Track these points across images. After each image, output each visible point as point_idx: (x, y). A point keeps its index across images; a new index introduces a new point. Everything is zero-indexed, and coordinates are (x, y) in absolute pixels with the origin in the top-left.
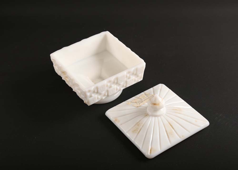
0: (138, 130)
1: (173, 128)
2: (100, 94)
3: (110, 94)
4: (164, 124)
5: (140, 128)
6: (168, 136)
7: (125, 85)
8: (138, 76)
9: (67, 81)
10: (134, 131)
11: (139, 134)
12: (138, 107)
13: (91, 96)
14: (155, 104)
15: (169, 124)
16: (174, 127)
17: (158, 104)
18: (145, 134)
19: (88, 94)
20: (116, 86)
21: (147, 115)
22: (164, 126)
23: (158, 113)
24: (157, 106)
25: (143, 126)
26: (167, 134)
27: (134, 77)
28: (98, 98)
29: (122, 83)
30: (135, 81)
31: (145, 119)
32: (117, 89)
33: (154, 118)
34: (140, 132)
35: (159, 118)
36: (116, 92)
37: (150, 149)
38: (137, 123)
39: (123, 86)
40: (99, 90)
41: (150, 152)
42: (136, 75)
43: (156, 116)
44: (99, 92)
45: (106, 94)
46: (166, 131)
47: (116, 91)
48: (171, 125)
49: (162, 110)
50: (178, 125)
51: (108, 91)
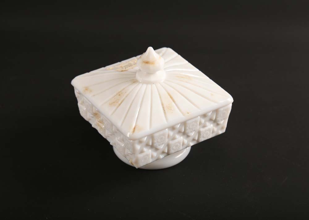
0: (118, 102)
1: (174, 101)
2: (157, 149)
3: (172, 151)
4: (159, 94)
5: (122, 100)
6: (164, 111)
7: (196, 138)
8: (218, 124)
9: (102, 128)
10: (112, 103)
11: (119, 107)
12: (122, 71)
13: (142, 152)
14: (147, 63)
15: (167, 95)
16: (176, 100)
17: (153, 63)
18: (128, 107)
19: (138, 147)
20: (182, 138)
21: (135, 82)
22: (160, 97)
23: (152, 78)
24: (151, 66)
25: (126, 96)
26: (163, 108)
27: (212, 125)
28: (152, 156)
29: (192, 134)
30: (213, 132)
31: (132, 87)
32: (183, 144)
33: (145, 86)
34: (121, 105)
35: (154, 85)
36: (181, 149)
37: (133, 127)
38: (119, 93)
39: (194, 140)
40: (155, 141)
41: (133, 131)
42: (215, 122)
43: (148, 83)
44: (155, 145)
45: (166, 151)
46: (162, 104)
47: (181, 146)
48: (171, 97)
49: (158, 73)
50: (183, 97)
51: (168, 146)
